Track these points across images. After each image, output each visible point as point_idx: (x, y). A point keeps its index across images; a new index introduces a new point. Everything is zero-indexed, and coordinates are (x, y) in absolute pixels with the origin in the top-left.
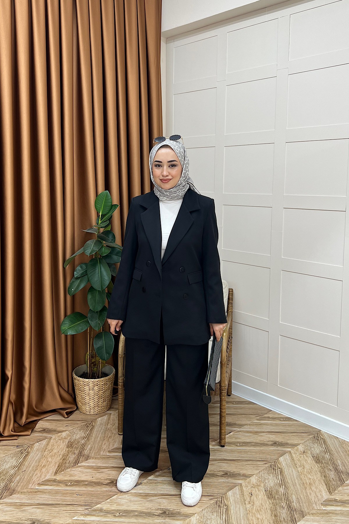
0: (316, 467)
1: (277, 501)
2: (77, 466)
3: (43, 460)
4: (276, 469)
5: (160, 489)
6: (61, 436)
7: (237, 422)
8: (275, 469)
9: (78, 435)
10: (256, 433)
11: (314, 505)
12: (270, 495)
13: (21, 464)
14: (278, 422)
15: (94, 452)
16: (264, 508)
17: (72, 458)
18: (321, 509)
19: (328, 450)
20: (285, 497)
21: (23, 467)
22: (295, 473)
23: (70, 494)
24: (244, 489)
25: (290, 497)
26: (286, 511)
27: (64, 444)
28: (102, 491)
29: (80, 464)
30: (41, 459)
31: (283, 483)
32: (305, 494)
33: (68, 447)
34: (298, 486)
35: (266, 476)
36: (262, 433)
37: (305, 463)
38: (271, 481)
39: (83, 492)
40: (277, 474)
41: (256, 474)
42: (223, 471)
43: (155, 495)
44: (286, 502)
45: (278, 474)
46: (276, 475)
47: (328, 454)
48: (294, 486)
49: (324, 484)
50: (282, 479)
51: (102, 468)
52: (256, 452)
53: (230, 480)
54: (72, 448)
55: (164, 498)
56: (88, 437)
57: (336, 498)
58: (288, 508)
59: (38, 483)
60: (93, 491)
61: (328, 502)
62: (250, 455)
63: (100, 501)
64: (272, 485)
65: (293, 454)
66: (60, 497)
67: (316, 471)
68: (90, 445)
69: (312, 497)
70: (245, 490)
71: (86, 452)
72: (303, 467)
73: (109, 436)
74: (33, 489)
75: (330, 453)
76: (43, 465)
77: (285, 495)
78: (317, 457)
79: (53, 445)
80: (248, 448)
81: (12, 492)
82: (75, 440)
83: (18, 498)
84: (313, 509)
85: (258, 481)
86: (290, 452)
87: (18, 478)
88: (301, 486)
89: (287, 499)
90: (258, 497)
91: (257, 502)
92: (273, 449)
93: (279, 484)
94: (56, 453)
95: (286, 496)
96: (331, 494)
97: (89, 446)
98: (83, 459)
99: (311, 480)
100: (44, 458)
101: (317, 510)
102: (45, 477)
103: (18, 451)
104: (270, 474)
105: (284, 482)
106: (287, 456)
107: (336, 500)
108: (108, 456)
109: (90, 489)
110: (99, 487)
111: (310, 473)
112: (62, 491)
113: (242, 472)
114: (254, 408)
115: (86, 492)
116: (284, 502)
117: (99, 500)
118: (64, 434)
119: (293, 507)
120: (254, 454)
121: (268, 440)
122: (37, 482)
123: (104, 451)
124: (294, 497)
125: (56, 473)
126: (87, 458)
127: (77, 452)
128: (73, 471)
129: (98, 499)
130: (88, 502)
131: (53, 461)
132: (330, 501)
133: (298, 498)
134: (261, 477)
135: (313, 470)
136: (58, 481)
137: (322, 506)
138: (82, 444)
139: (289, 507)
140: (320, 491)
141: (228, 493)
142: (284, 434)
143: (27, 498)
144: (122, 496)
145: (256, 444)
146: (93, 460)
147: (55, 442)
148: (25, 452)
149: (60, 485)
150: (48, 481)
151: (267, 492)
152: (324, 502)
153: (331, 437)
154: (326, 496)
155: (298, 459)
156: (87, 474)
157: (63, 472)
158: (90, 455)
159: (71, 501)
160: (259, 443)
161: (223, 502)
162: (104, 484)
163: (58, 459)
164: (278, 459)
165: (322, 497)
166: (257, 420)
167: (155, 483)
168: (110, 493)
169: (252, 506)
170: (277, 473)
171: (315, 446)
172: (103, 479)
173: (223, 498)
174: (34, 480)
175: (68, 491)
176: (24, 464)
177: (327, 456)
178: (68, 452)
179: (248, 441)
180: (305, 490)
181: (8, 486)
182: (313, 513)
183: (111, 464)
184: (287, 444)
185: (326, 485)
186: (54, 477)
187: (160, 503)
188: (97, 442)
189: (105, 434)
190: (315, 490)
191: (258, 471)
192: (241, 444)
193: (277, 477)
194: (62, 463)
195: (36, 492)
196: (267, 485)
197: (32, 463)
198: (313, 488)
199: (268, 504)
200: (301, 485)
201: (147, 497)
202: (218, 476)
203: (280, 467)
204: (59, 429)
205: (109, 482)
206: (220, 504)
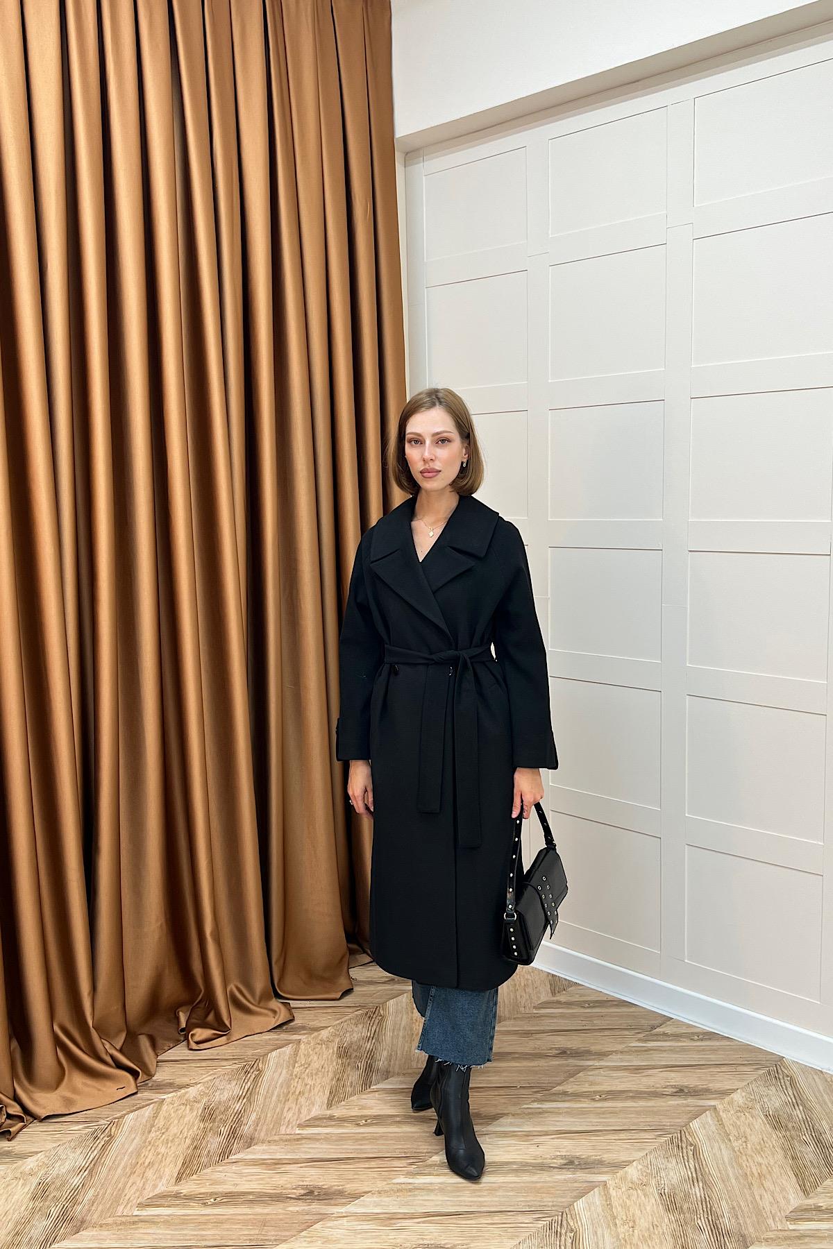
0: (775, 1139)
1: (687, 1215)
2: (226, 1161)
3: (147, 1152)
4: (684, 1146)
5: (421, 1202)
6: (186, 1097)
7: (593, 1048)
8: (682, 1149)
9: (225, 1093)
10: (637, 1069)
11: (770, 1221)
12: (671, 1202)
13: (96, 1162)
14: (685, 1043)
15: (264, 1130)
16: (659, 1232)
17: (214, 1143)
18: (786, 1229)
19: (799, 1100)
20: (704, 1206)
21: (100, 1168)
22: (726, 1154)
23: (215, 1222)
24: (613, 1193)
25: (716, 1206)
26: (708, 1236)
27: (195, 1113)
28: (287, 1214)
29: (233, 1157)
30: (142, 1148)
31: (700, 1176)
32: (749, 1199)
33: (203, 1120)
34: (733, 1181)
35: (661, 1163)
36: (649, 1071)
37: (748, 1131)
38: (672, 1174)
39: (245, 1217)
40: (686, 1158)
41: (639, 1160)
42: (562, 1157)
43: (411, 1217)
44: (706, 1216)
45: (688, 1158)
46: (685, 1161)
47: (801, 1108)
48: (723, 1181)
49: (791, 1174)
50: (697, 1168)
51: (284, 1162)
52: (638, 1113)
53: (581, 1175)
54: (214, 1121)
55: (430, 1222)
56: (249, 1096)
57: (819, 1205)
58: (712, 1230)
59: (138, 1202)
60: (268, 1214)
61: (800, 1214)
62: (626, 1118)
63: (284, 1236)
64: (675, 1181)
65: (721, 1113)
66: (192, 1230)
67: (774, 1147)
68: (255, 1114)
69: (766, 1203)
70: (615, 1194)
71: (246, 1129)
72: (743, 1139)
73: (297, 1093)
74: (128, 1216)
75: (804, 1106)
76: (146, 1164)
77: (704, 1203)
78: (774, 1117)
79: (168, 1118)
80: (619, 1104)
81: (80, 1226)
82: (220, 1103)
83: (93, 1238)
84: (768, 1229)
85: (643, 1175)
86: (715, 1108)
87: (91, 1193)
88: (740, 1183)
89: (710, 1211)
90: (643, 1208)
91: (642, 1220)
92: (676, 1103)
93: (691, 1179)
94: (175, 1135)
95: (706, 1203)
96: (808, 1194)
97: (254, 1116)
98: (241, 1145)
99: (763, 1166)
100: (149, 1147)
101: (777, 1230)
102: (153, 1191)
103: (86, 1134)
104: (670, 1159)
105: (702, 1175)
106: (708, 1117)
107: (818, 1209)
108: (299, 1137)
109: (259, 1209)
110: (281, 1205)
111: (759, 1153)
112: (195, 1217)
113: (606, 1157)
114: (633, 1015)
115: (251, 1217)
116: (702, 1218)
117: (284, 1234)
118: (192, 1092)
119: (723, 1227)
120: (633, 1116)
121: (663, 1083)
122: (135, 1201)
123: (289, 1124)
124: (724, 1203)
125: (179, 1179)
126: (250, 1142)
127: (225, 1130)
128: (219, 1172)
129: (281, 1231)
130: (257, 1239)
131: (171, 1152)
132: (806, 1210)
133: (734, 1208)
134: (649, 1166)
135: (767, 1146)
136: (185, 1196)
137: (788, 1223)
138: (235, 1111)
139: (715, 1228)
140: (783, 1189)
141: (575, 1204)
142: (700, 1069)
143: (115, 1236)
144: (335, 1222)
145: (638, 1095)
146: (264, 1147)
147: (173, 1110)
148: (103, 1136)
149: (191, 1204)
150: (163, 1196)
151: (664, 1197)
152: (793, 1214)
153: (806, 1070)
154: (795, 1199)
155: (731, 1122)
156: (252, 1177)
157: (194, 1177)
158: (256, 1135)
159: (216, 1239)
160: (645, 1093)
161: (564, 1223)
162: (291, 1198)
163: (180, 1150)
164: (687, 1125)
165: (788, 1201)
166: (639, 1040)
167: (410, 1190)
168: (307, 1217)
169: (631, 1229)
170: (685, 1154)
171: (770, 1092)
172: (289, 1186)
173: (565, 1215)
174: (127, 1197)
175: (210, 1217)
176: (102, 1161)
177: (798, 1113)
178: (205, 1131)
179: (619, 1088)
180: (750, 1189)
181: (69, 1212)
182: (768, 1238)
183: (306, 1152)
184: (708, 1091)
185: (796, 1176)
186: (176, 1188)
187: (422, 1234)
188: (272, 1106)
189: (289, 1087)
190: (772, 1188)
191: (642, 1154)
192: (604, 1096)
193: (687, 1164)
194: (193, 1156)
195: (134, 1223)
196: (663, 1182)
197: (122, 1159)
198: (768, 1184)
199: (667, 1223)
200: (740, 1178)
201: (393, 1221)
202: (552, 1167)
203: (692, 1142)
204: (179, 1081)
205: (303, 1192)
206: (559, 1228)
